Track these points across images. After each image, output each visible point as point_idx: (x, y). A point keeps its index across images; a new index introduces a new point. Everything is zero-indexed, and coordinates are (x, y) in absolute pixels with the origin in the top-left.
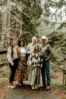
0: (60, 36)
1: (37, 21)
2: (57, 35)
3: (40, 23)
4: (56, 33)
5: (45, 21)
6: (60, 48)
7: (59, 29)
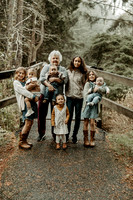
0: (115, 44)
1: (70, 16)
2: (108, 42)
3: (76, 20)
4: (107, 37)
5: (87, 16)
6: (114, 66)
7: (110, 30)
